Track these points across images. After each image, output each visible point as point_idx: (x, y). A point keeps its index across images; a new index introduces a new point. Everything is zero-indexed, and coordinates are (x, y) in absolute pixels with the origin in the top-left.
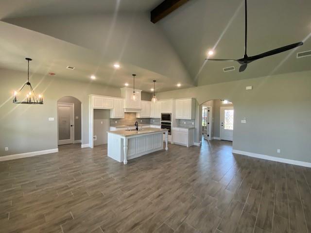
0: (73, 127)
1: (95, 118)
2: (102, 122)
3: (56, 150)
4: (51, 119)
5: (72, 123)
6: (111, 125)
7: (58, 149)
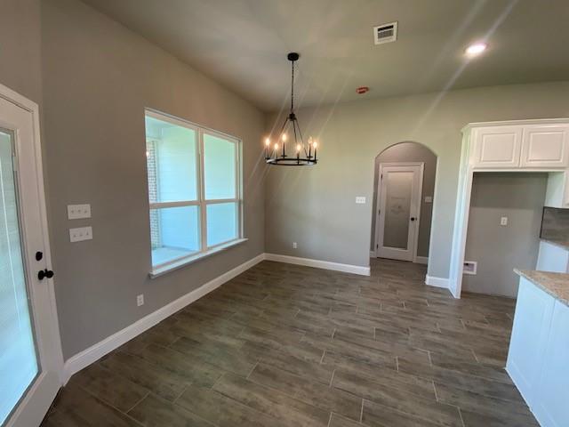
0: (417, 223)
1: (474, 202)
2: (504, 221)
3: (365, 271)
4: (361, 200)
5: (415, 211)
6: (545, 234)
7: (369, 269)
